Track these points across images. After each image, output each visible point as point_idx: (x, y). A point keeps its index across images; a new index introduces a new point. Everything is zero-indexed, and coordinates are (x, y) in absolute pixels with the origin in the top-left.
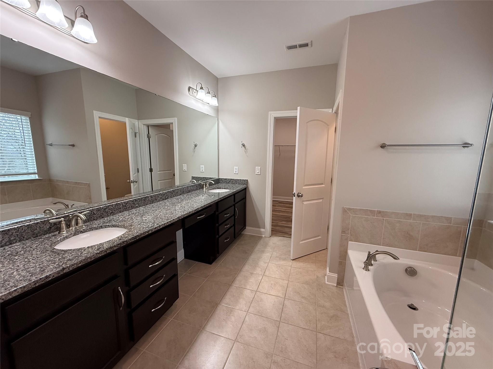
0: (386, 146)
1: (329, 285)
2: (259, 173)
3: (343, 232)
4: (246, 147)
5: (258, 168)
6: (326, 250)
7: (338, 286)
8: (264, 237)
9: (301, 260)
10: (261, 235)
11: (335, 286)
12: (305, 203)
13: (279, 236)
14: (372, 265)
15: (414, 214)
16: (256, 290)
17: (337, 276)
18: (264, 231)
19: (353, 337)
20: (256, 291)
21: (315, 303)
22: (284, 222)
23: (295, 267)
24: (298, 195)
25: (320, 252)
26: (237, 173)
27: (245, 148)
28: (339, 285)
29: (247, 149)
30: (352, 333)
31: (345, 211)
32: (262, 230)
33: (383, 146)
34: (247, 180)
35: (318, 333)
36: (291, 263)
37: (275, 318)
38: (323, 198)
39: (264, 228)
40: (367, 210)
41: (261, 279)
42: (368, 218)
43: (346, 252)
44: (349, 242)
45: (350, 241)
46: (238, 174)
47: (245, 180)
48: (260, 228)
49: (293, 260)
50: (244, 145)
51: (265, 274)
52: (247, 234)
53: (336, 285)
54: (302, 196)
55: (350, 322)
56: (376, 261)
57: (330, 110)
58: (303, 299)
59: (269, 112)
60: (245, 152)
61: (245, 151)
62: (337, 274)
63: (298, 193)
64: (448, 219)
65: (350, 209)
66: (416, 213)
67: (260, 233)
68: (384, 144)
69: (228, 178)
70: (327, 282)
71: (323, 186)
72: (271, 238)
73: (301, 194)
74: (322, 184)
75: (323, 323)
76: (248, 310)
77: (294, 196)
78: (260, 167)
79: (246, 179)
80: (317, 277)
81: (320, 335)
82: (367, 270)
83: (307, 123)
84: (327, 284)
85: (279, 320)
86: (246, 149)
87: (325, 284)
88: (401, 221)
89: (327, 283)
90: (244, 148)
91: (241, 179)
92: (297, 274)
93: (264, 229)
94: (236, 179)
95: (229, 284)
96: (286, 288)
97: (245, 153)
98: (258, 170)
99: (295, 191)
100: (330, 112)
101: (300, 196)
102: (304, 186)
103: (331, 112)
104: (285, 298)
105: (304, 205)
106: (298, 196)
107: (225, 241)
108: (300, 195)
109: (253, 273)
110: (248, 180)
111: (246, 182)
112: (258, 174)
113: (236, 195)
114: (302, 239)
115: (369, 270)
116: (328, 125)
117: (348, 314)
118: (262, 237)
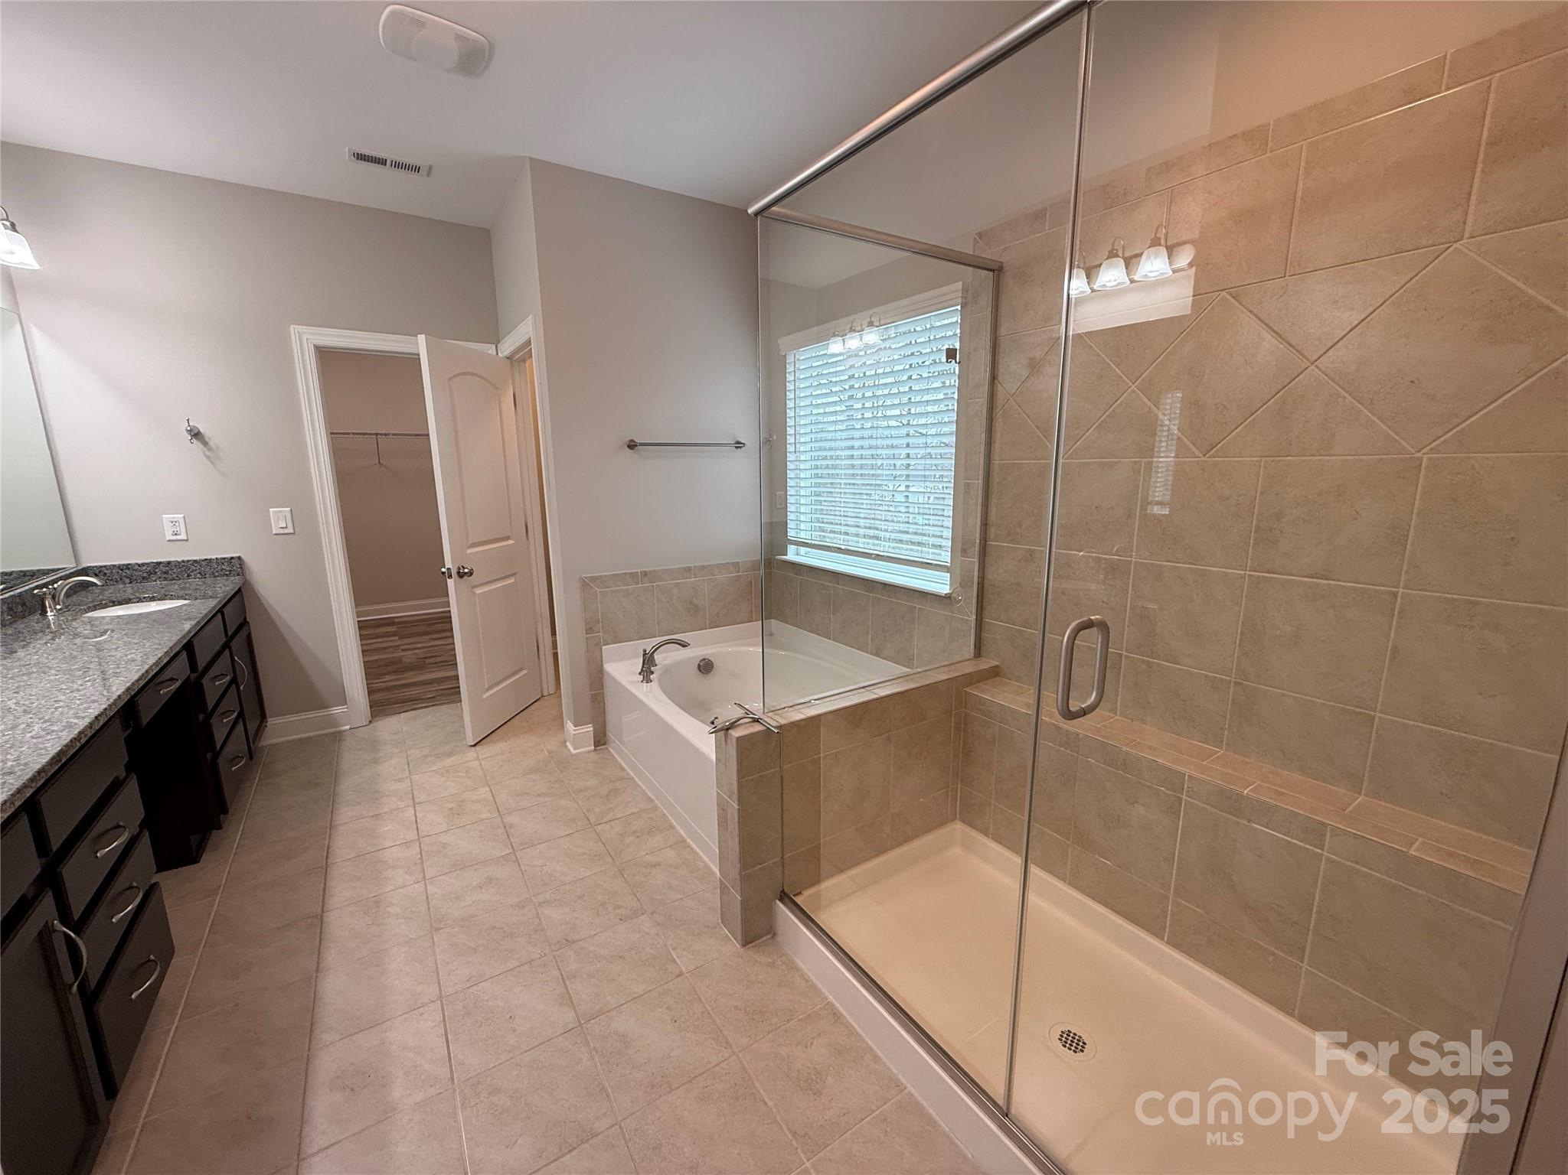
0: (636, 446)
1: (581, 753)
2: (286, 527)
3: (589, 630)
4: (207, 439)
5: (281, 512)
6: (542, 699)
7: (598, 748)
8: (351, 729)
9: (497, 738)
10: (338, 727)
11: (591, 751)
12: (479, 591)
13: (400, 713)
14: (652, 673)
15: (695, 567)
16: (417, 838)
17: (591, 729)
18: (346, 710)
19: (652, 801)
20: (419, 839)
21: (569, 791)
22: (388, 678)
23: (489, 755)
24: (459, 573)
25: (532, 707)
26: (183, 536)
27: (205, 443)
28: (599, 746)
29: (213, 447)
30: (649, 798)
31: (585, 584)
32: (337, 710)
33: (632, 445)
34: (239, 558)
35: (595, 827)
36: (472, 754)
37: (498, 853)
38: (515, 574)
39: (343, 701)
40: (625, 573)
41: (415, 813)
42: (627, 589)
43: (601, 670)
44: (604, 647)
45: (604, 645)
46: (187, 540)
47: (232, 558)
48: (326, 707)
49: (475, 745)
50: (196, 435)
51: (417, 801)
52: (278, 744)
53: (593, 748)
54: (471, 573)
55: (638, 786)
56: (656, 665)
57: (491, 350)
58: (541, 799)
59: (289, 326)
60: (208, 457)
61: (208, 453)
62: (591, 725)
63: (459, 569)
64: (736, 565)
65: (594, 579)
66: (697, 564)
67: (332, 721)
68: (632, 441)
69: (140, 562)
70: (575, 749)
71: (510, 542)
72: (375, 724)
73: (467, 568)
74: (508, 538)
75: (597, 810)
76: (424, 877)
77: (450, 576)
78: (288, 509)
79: (234, 555)
80: (550, 752)
81: (599, 828)
82: (649, 681)
83: (449, 380)
84: (576, 754)
85: (511, 850)
86: (210, 449)
87: (572, 755)
88: (679, 583)
89: (574, 752)
90: (201, 445)
91: (209, 557)
92: (501, 766)
93: (346, 704)
94: (183, 561)
95: (320, 865)
96: (492, 798)
97: (210, 464)
98: (279, 518)
99: (448, 564)
100: (490, 352)
101: (466, 573)
102: (470, 547)
103: (495, 353)
104: (500, 815)
105: (477, 597)
106: (461, 575)
107: (233, 769)
108: (466, 570)
109: (379, 814)
110: (243, 557)
111: (235, 566)
112: (282, 531)
113: (225, 610)
114: (487, 686)
115: (651, 681)
116: (497, 389)
117: (633, 778)
118: (340, 732)
